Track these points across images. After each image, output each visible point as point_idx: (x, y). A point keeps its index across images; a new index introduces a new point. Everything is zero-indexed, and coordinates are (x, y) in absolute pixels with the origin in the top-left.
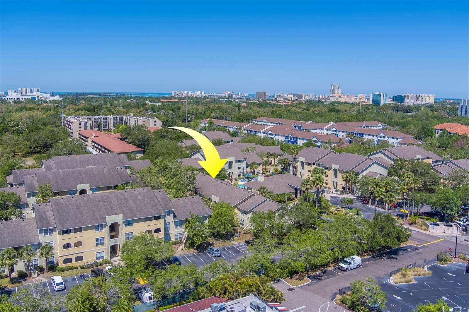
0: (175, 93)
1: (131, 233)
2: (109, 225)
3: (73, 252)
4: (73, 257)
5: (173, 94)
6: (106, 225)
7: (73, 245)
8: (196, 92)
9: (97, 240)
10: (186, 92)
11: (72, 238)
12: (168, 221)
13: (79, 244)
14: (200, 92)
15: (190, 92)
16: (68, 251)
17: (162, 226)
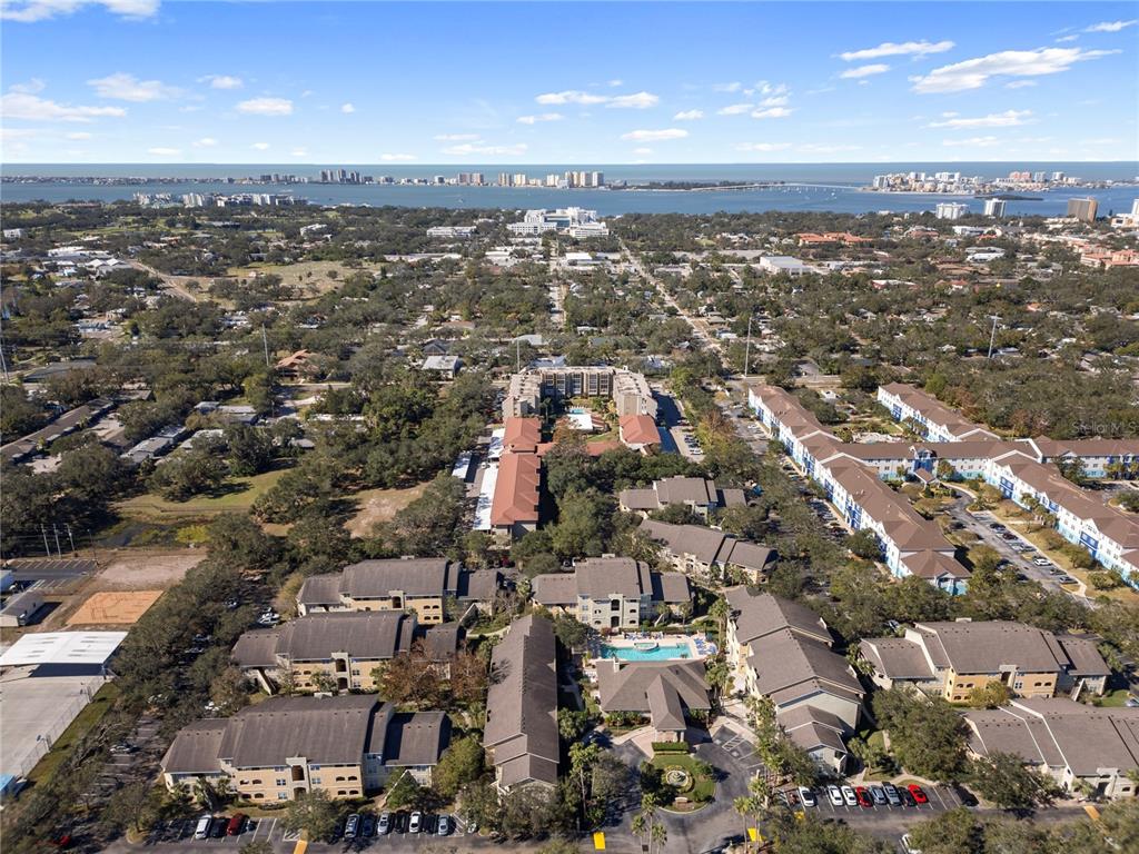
1: (319, 779)
2: (290, 767)
3: (251, 789)
4: (252, 794)
6: (287, 766)
7: (251, 782)
9: (278, 780)
13: (257, 782)
17: (358, 775)
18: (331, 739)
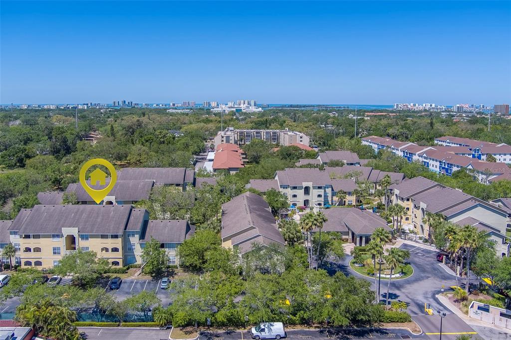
0: (397, 105)
1: (87, 248)
2: (65, 236)
3: (32, 256)
4: (33, 261)
5: (395, 106)
6: (62, 236)
7: (32, 250)
8: (424, 105)
9: (54, 249)
10: (412, 104)
11: (32, 243)
12: (132, 242)
13: (38, 250)
14: (429, 105)
15: (417, 105)
16: (28, 255)
17: (120, 246)
18: (99, 220)
